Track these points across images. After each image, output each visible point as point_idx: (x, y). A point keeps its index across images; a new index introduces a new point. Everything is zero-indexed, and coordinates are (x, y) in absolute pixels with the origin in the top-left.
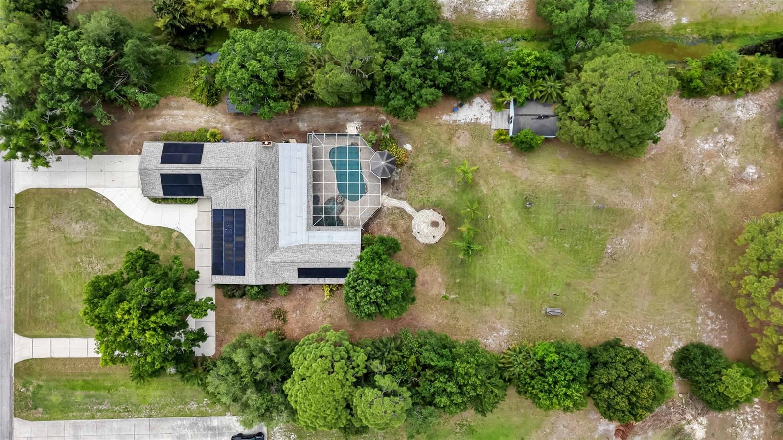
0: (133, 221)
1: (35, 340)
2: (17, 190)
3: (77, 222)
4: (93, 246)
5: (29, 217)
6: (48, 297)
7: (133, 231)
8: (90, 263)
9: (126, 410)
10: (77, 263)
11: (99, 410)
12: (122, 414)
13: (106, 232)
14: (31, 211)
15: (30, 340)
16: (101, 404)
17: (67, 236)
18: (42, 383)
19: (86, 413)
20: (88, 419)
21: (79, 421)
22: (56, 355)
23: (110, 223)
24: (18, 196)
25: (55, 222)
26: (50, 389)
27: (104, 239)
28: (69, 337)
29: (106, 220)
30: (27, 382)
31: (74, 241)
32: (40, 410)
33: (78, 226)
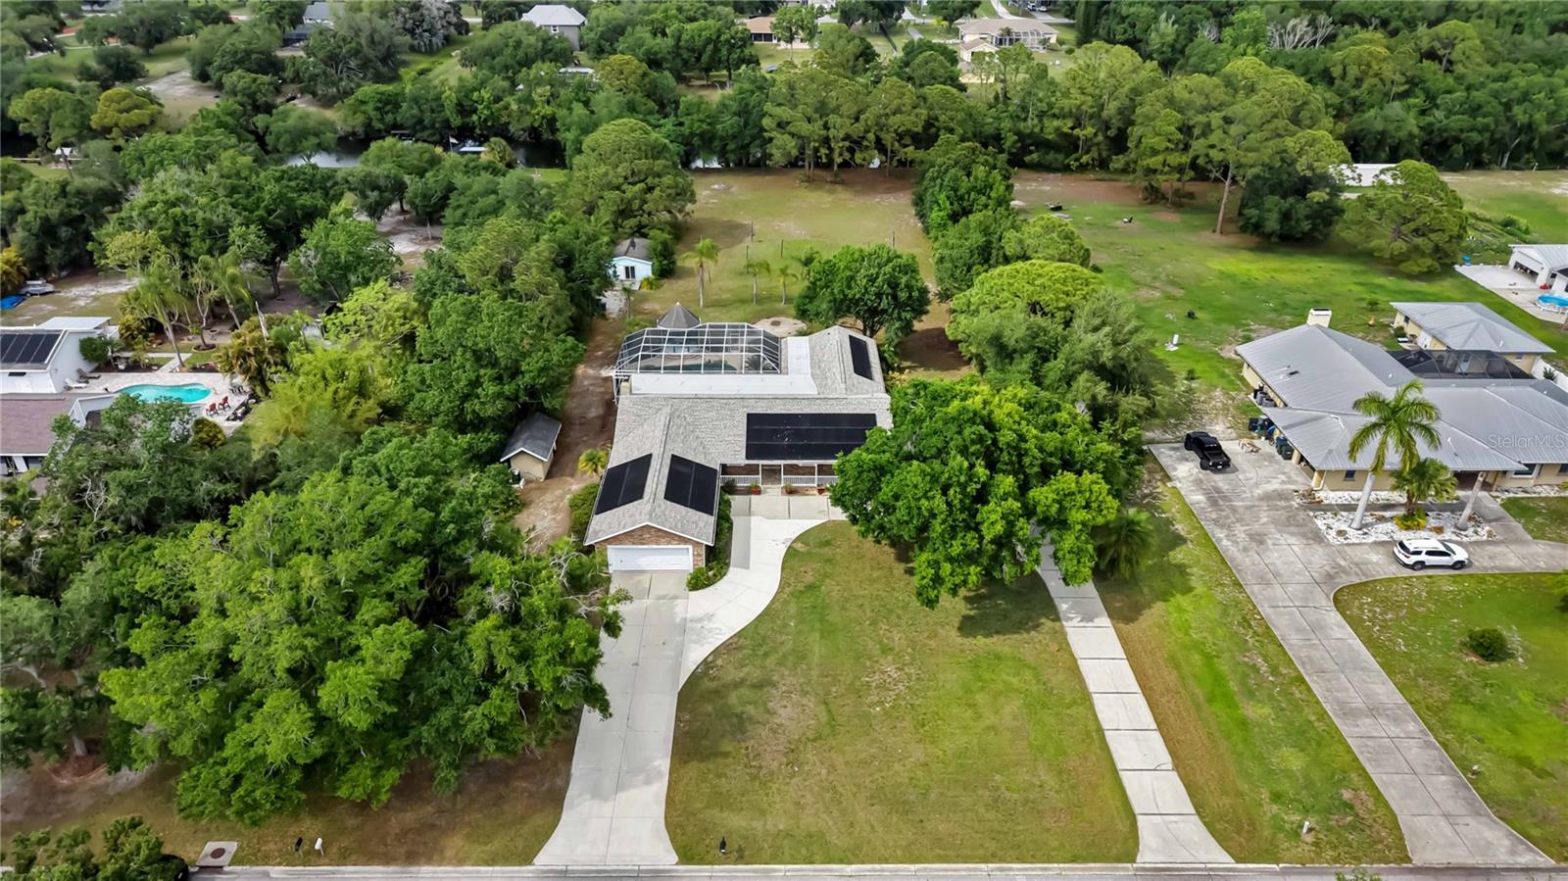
0: (768, 608)
1: (1137, 810)
2: (666, 857)
3: (772, 713)
4: (836, 681)
5: (758, 825)
6: (997, 777)
7: (793, 608)
8: (882, 687)
9: (1245, 622)
10: (886, 712)
11: (1274, 671)
12: (1260, 630)
13: (801, 656)
14: (735, 822)
15: (1141, 821)
16: (1255, 668)
17: (810, 734)
18: (1265, 795)
19: (1298, 695)
20: (1309, 689)
21: (1327, 707)
22: (1166, 759)
23: (775, 650)
24: (687, 856)
25: (772, 762)
26: (1271, 772)
27: (816, 659)
28: (1100, 730)
29: (766, 655)
30: (1279, 828)
31: (824, 717)
32: (1347, 795)
33: (781, 711)
